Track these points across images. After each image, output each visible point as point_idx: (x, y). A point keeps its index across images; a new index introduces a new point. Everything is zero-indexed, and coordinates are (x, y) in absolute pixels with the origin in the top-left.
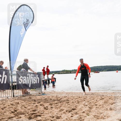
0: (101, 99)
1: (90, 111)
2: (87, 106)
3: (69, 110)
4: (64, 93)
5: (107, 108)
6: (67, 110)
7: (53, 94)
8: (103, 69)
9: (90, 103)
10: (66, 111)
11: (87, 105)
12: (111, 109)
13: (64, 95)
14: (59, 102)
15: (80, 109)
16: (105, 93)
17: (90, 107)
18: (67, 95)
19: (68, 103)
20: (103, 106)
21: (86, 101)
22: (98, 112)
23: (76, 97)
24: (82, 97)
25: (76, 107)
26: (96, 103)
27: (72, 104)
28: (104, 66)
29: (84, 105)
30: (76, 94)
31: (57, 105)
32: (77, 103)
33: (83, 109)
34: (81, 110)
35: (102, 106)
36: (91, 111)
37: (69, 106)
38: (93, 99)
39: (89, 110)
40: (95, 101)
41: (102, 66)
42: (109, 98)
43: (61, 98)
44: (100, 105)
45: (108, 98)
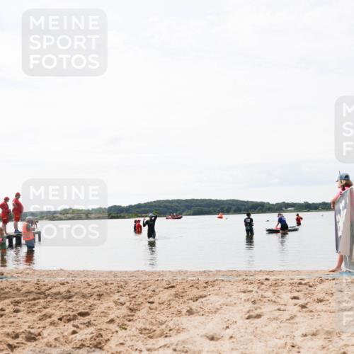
0: (167, 286)
1: (131, 318)
2: (122, 304)
3: (69, 315)
4: (62, 273)
5: (179, 308)
6: (64, 314)
7: (28, 276)
8: (183, 208)
9: (134, 297)
10: (60, 319)
11: (125, 303)
12: (190, 312)
13: (60, 279)
14: (43, 296)
15: (102, 314)
16: (182, 273)
17: (131, 307)
18: (69, 279)
19: (69, 298)
20: (170, 304)
21: (124, 292)
22: (154, 321)
23: (95, 284)
24: (112, 284)
25: (91, 308)
26: (150, 297)
27: (81, 300)
28: (186, 201)
29: (116, 303)
30: (98, 275)
31: (34, 305)
32: (97, 298)
33: (110, 312)
34: (105, 316)
35: (166, 306)
36: (134, 318)
37: (70, 305)
38: (144, 289)
39: (129, 316)
40: (150, 293)
41: (178, 201)
42: (191, 285)
43: (50, 285)
44: (163, 303)
45: (186, 286)
